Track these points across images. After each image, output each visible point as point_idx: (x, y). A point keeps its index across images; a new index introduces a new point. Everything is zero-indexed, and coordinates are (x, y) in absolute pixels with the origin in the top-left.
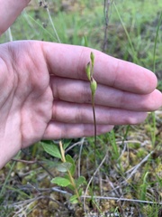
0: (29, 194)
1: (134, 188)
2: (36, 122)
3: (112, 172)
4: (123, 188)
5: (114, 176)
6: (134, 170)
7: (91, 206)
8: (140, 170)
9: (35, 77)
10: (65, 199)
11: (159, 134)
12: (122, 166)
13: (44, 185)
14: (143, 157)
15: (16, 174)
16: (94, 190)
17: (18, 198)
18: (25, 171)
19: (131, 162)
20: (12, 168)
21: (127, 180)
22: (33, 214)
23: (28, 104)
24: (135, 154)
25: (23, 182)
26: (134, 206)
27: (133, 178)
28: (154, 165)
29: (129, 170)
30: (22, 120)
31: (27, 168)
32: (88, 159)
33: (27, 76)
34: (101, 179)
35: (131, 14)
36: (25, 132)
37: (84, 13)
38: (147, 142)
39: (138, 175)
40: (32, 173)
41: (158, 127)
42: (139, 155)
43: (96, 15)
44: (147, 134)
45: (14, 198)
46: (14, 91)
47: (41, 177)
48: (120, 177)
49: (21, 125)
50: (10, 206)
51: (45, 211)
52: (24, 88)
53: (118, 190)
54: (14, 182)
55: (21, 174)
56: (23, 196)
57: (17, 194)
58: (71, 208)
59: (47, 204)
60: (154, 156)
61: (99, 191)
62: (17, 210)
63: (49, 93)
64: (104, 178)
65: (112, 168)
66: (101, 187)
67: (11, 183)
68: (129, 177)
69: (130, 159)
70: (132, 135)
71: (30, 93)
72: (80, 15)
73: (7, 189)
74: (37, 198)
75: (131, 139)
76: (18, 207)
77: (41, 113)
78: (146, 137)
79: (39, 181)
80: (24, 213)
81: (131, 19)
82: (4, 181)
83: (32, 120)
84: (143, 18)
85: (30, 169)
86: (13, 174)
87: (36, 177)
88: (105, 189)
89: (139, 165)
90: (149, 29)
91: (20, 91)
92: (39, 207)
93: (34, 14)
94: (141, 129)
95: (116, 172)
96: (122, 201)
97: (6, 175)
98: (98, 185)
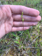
0: (9, 47)
1: (34, 45)
2: (9, 27)
3: (29, 41)
4: (31, 45)
5: (29, 42)
6: (34, 41)
7: (24, 49)
8: (36, 40)
9: (8, 14)
10: (17, 48)
11: (40, 32)
12: (31, 40)
13: (12, 45)
14: (36, 37)
15: (5, 43)
16: (24, 46)
17: (6, 48)
18: (7, 42)
19: (33, 39)
20: (4, 41)
21: (32, 43)
22: (10, 52)
23: (6, 22)
24: (34, 37)
25: (7, 44)
26: (34, 49)
27: (34, 43)
28: (39, 39)
29: (33, 41)
30: (5, 26)
31: (8, 41)
32: (23, 38)
33: (6, 14)
34: (26, 43)
35: (33, 1)
36: (6, 29)
37: (21, 1)
38: (37, 34)
39: (35, 42)
40: (9, 42)
41: (40, 30)
42: (35, 37)
43: (24, 2)
44: (37, 32)
45: (5, 48)
46: (3, 18)
47: (11, 43)
48: (31, 42)
49: (5, 27)
50: (4, 50)
51: (13, 51)
52: (5, 17)
53: (30, 45)
54: (5, 45)
55: (6, 43)
56: (7, 48)
57: (6, 47)
58: (19, 50)
59: (13, 49)
60: (39, 37)
61: (26, 46)
62: (6, 51)
63: (12, 18)
64: (27, 43)
65: (29, 40)
66: (26, 45)
67: (4, 45)
68: (33, 42)
69: (33, 38)
70: (34, 32)
71: (7, 18)
72: (20, 2)
73: (3, 46)
74: (10, 48)
75: (33, 33)
76: (6, 50)
77: (10, 24)
78: (37, 33)
79: (11, 44)
80: (8, 52)
81: (33, 3)
82: (2, 45)
83: (8, 26)
84: (36, 2)
85: (9, 41)
86: (4, 43)
87: (10, 43)
88: (27, 45)
89: (35, 39)
90: (38, 5)
91: (4, 18)
92: (11, 50)
93: (8, 2)
94: (36, 31)
95: (30, 41)
96: (31, 48)
97: (3, 43)
98: (25, 44)
